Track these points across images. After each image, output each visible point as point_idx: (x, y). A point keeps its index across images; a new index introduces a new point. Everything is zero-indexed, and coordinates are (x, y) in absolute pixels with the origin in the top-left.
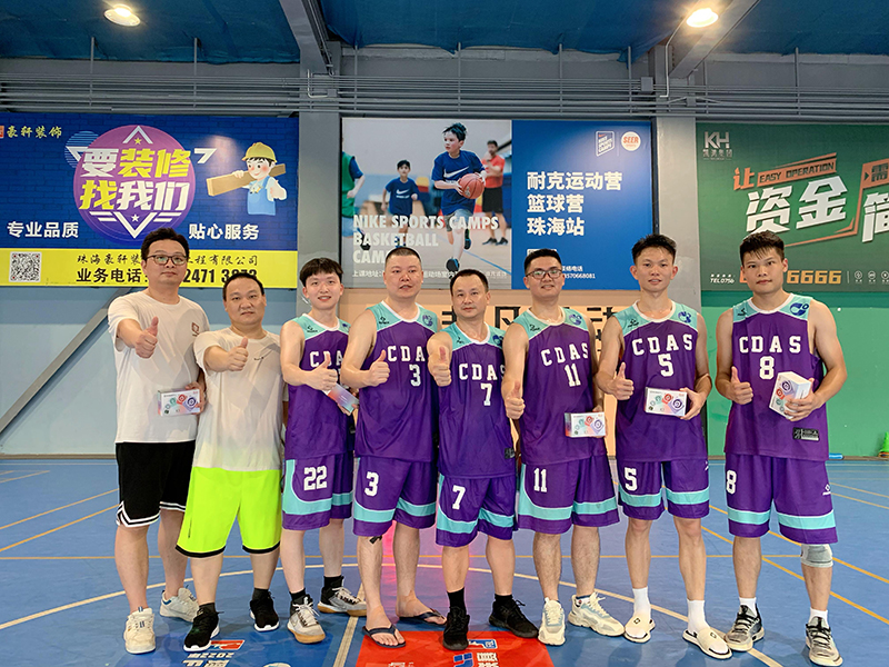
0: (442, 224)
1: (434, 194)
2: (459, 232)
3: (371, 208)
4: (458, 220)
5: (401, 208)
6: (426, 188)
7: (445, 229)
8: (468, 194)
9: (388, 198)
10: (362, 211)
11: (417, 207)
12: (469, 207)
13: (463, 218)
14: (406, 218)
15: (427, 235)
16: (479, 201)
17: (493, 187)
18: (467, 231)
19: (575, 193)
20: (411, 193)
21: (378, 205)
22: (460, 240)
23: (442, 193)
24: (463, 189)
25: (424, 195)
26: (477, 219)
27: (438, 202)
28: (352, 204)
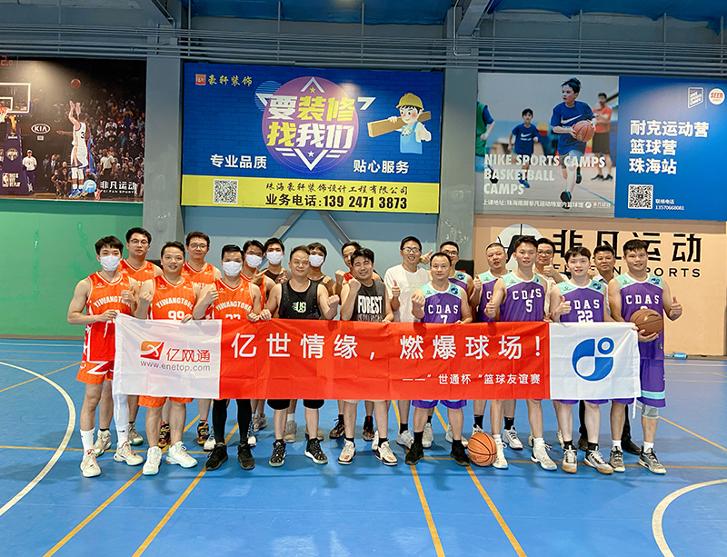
0: (558, 162)
1: (552, 137)
2: (571, 169)
3: (500, 148)
4: (572, 160)
5: (524, 149)
6: (546, 132)
7: (561, 166)
8: (580, 137)
9: (514, 141)
10: (492, 151)
11: (538, 148)
12: (581, 149)
13: (575, 158)
14: (528, 157)
15: (545, 171)
16: (590, 143)
17: (602, 132)
18: (579, 168)
19: (670, 138)
20: (533, 137)
21: (505, 146)
22: (572, 175)
23: (559, 137)
24: (577, 134)
25: (543, 138)
26: (588, 158)
27: (555, 143)
28: (484, 145)
